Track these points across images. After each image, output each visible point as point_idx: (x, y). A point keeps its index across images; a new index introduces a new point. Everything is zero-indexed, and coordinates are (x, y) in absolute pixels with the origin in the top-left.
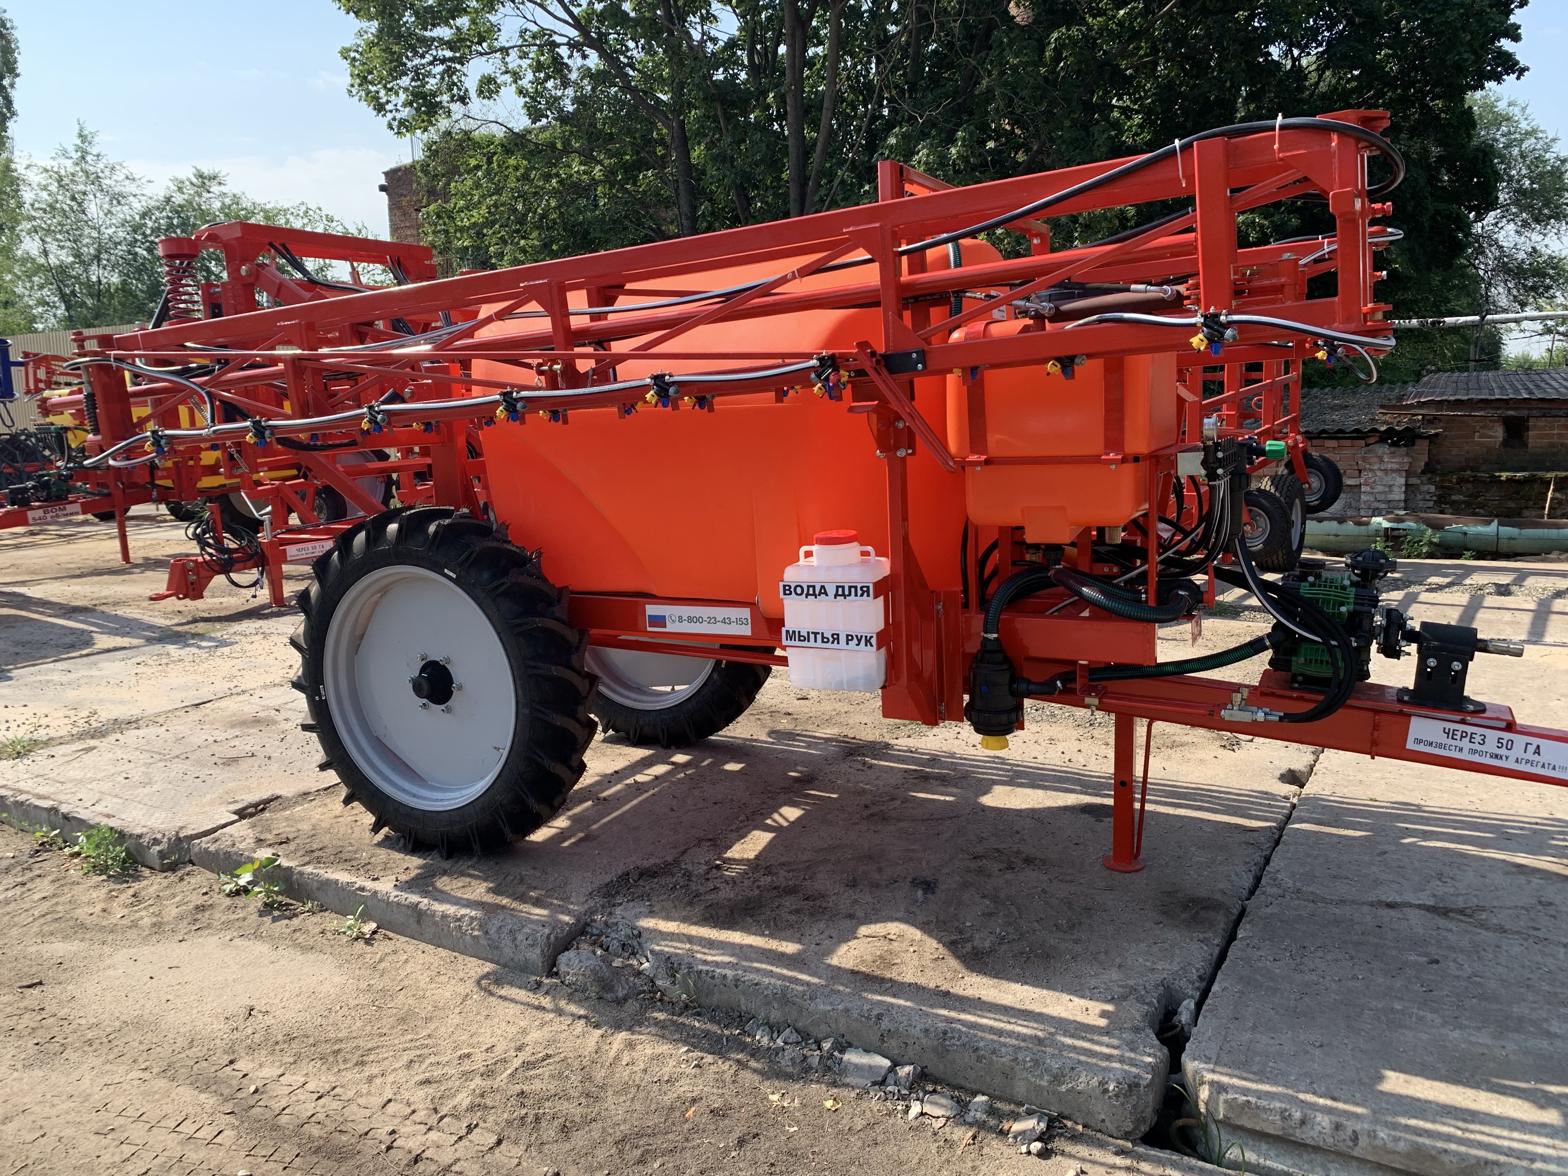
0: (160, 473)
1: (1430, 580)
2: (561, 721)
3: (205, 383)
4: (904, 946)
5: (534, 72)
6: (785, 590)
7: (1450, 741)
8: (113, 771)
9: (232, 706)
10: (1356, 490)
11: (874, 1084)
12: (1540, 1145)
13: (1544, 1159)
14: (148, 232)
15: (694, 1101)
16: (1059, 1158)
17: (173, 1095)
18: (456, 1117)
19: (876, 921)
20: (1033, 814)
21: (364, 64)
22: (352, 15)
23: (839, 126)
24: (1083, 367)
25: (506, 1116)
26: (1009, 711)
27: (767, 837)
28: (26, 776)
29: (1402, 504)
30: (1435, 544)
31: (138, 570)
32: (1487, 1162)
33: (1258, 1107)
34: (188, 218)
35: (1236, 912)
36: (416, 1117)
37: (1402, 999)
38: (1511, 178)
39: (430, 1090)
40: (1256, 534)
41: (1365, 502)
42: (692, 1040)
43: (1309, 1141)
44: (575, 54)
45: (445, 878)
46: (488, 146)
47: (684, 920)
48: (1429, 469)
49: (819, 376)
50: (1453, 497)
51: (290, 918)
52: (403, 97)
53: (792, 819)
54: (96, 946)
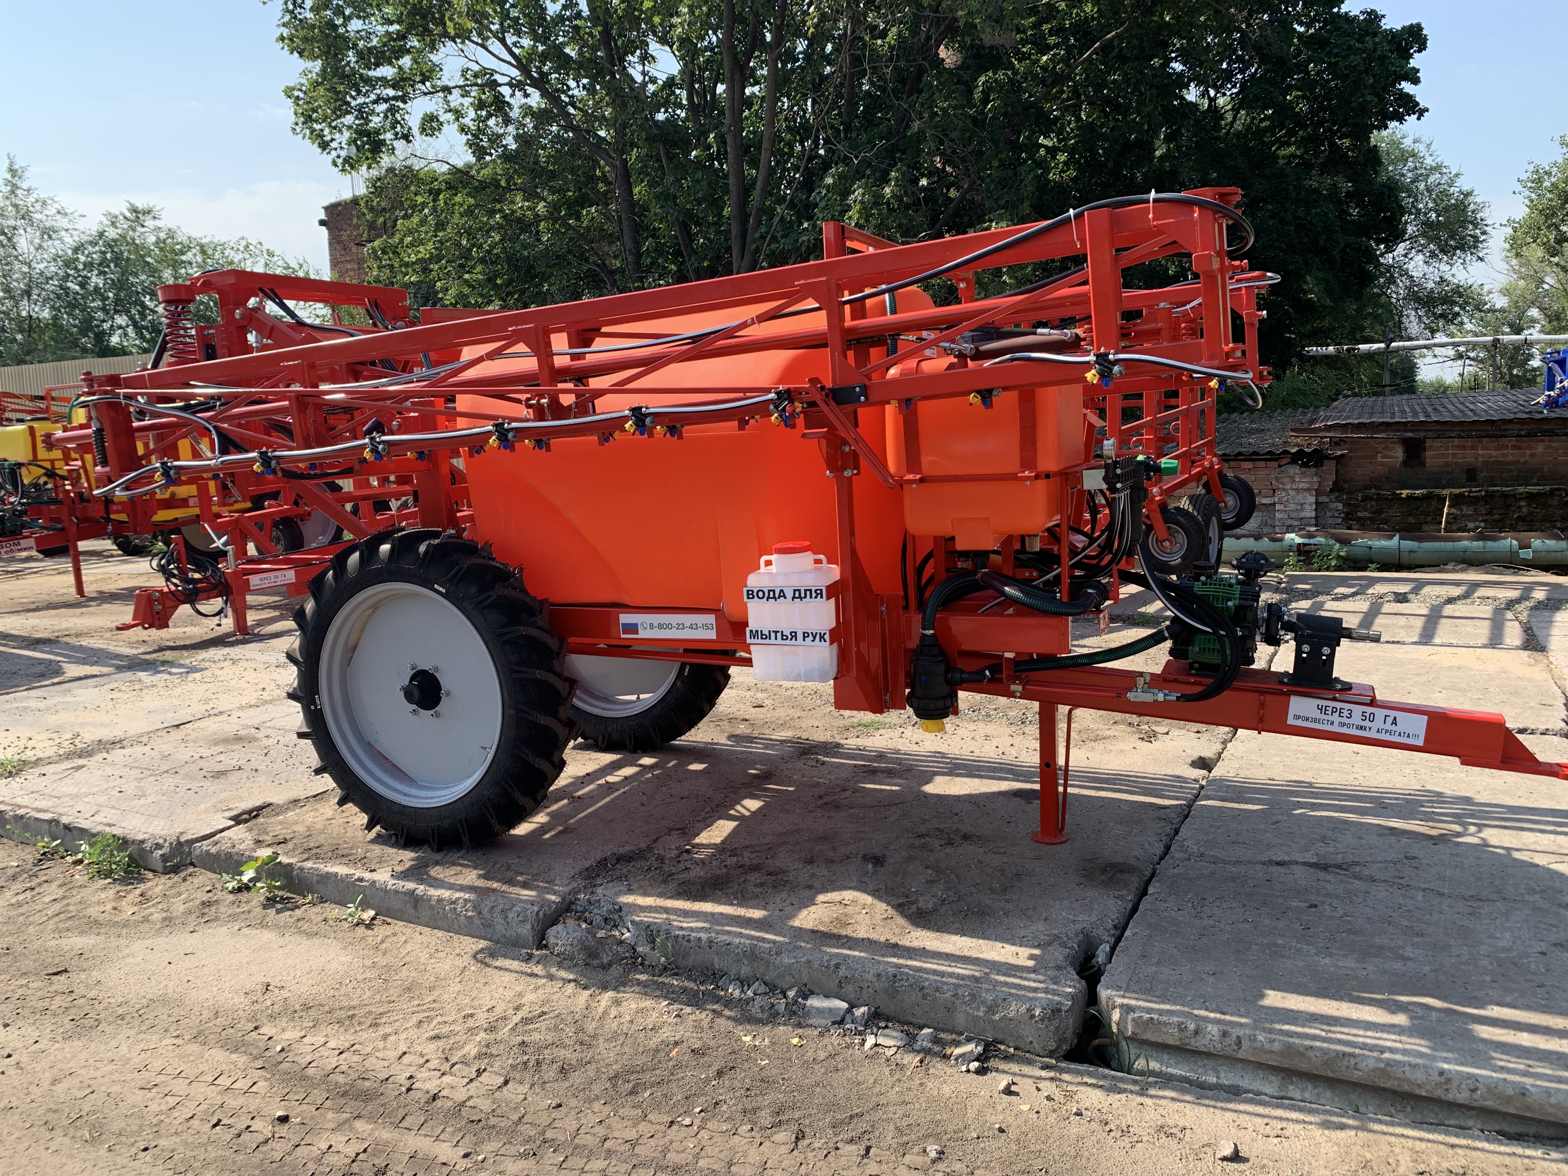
0: (115, 508)
1: (1336, 591)
2: (544, 720)
3: (211, 418)
4: (857, 909)
5: (476, 110)
6: (748, 594)
7: (1323, 716)
8: (106, 786)
9: (212, 726)
10: (1271, 508)
11: (834, 1023)
12: (1389, 1040)
13: (1391, 1050)
14: (81, 267)
15: (676, 1044)
16: (994, 1074)
17: (206, 1056)
18: (466, 1064)
19: (833, 890)
20: (970, 799)
21: (308, 103)
22: (296, 55)
23: (777, 163)
24: (1000, 398)
25: (510, 1061)
26: (944, 698)
27: (732, 825)
28: (21, 793)
29: (1313, 521)
30: (1343, 558)
31: (94, 603)
32: (1344, 1054)
33: (1160, 1023)
34: (122, 253)
35: (1148, 874)
36: (430, 1065)
37: (1283, 936)
38: (1419, 211)
39: (441, 1043)
40: (1175, 549)
41: (1279, 520)
42: (672, 995)
43: (1201, 1049)
44: (517, 92)
45: (437, 868)
46: (432, 182)
47: (660, 895)
48: (1337, 488)
49: (777, 407)
50: (1359, 514)
51: (292, 910)
52: (347, 134)
53: (753, 809)
54: (112, 938)
